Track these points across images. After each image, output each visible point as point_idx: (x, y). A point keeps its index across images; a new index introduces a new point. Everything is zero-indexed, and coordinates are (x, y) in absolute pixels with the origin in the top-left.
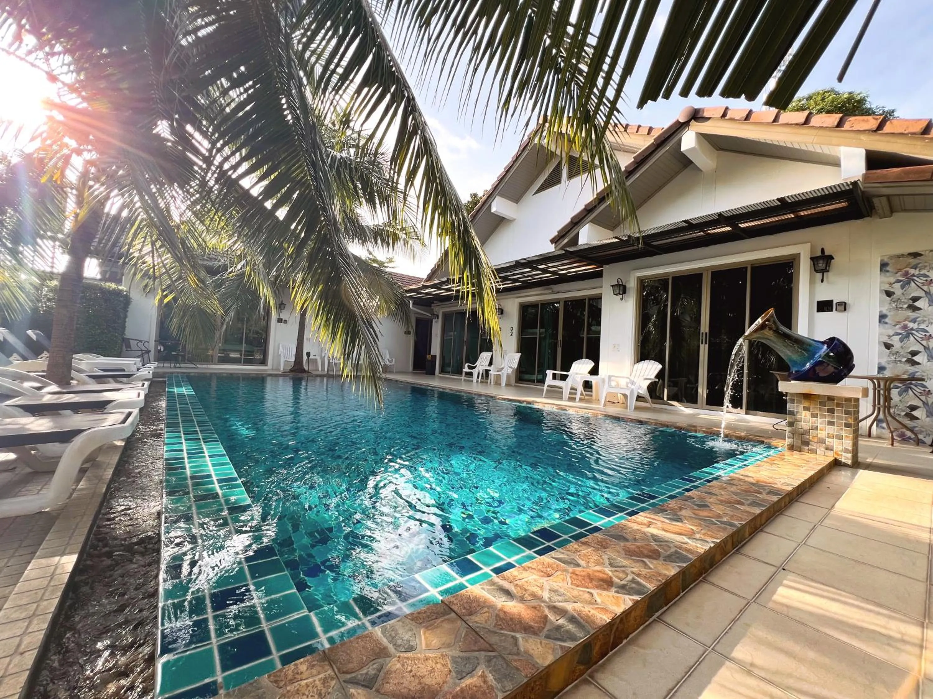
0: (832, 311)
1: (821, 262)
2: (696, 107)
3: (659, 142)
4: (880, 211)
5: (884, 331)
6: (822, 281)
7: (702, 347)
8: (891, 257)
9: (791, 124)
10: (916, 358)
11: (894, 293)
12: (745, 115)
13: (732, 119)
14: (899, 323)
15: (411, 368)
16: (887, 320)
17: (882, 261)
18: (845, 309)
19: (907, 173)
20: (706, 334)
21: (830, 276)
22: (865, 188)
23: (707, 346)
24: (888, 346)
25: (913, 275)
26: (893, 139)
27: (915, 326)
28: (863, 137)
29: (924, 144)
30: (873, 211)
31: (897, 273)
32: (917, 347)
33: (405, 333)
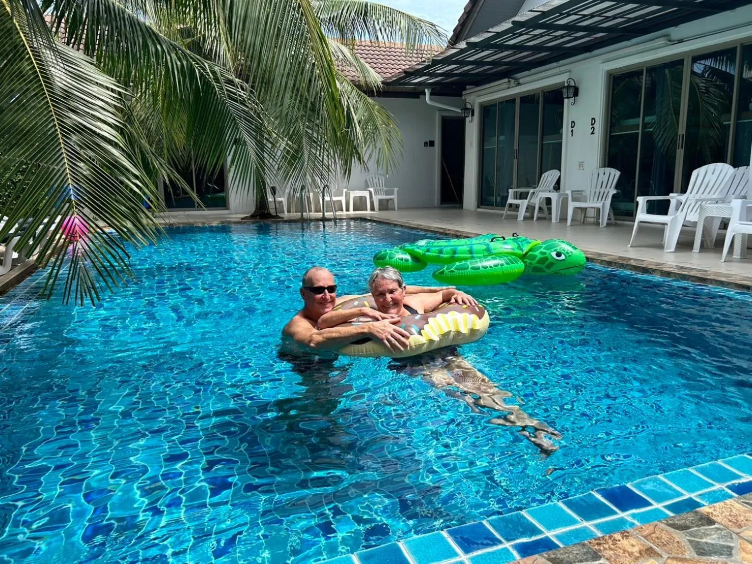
15: (437, 201)
33: (426, 144)
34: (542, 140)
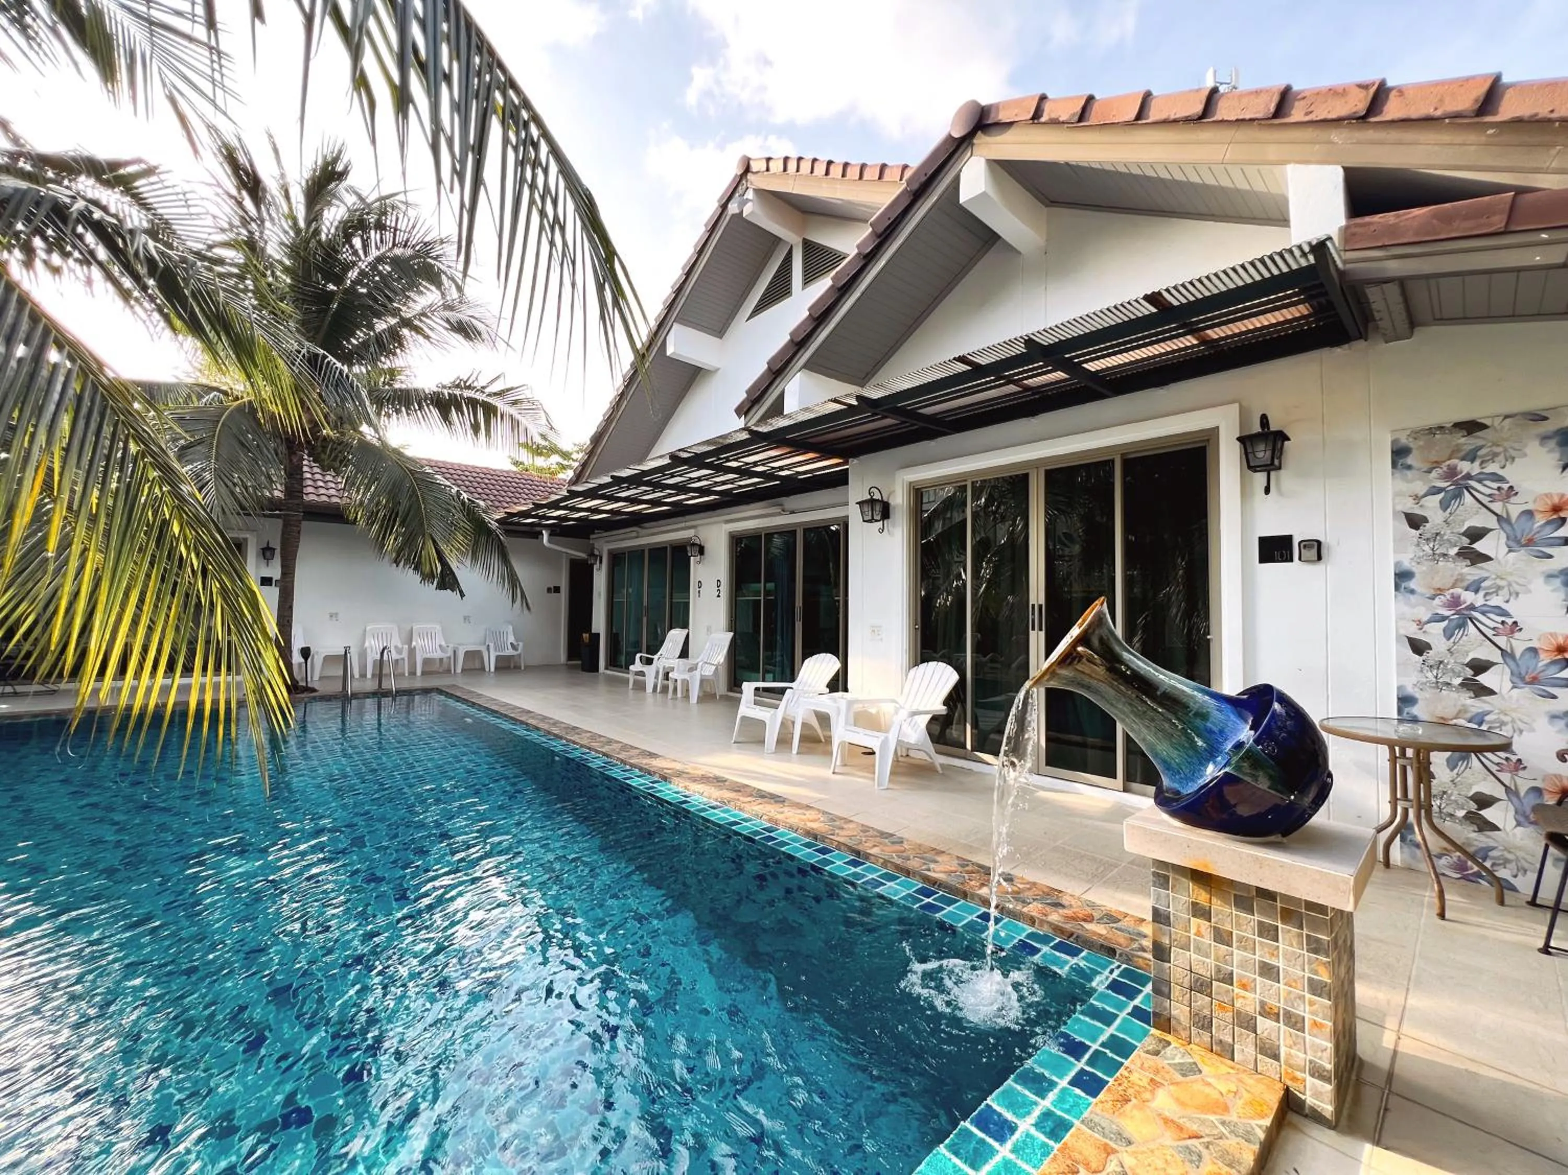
0: (1291, 560)
1: (1262, 447)
2: (984, 102)
3: (916, 186)
4: (1385, 324)
5: (1406, 609)
6: (1267, 490)
7: (1033, 635)
8: (1416, 434)
9: (1175, 121)
10: (1484, 679)
11: (1425, 520)
12: (1078, 109)
13: (1054, 122)
14: (1440, 591)
15: (563, 657)
16: (1412, 584)
17: (1394, 442)
18: (1319, 558)
19: (1447, 219)
20: (1040, 606)
21: (1284, 478)
22: (1345, 262)
23: (1042, 634)
24: (1418, 647)
25: (1468, 476)
26: (1409, 135)
27: (1478, 600)
28: (1337, 136)
29: (1483, 139)
30: (1371, 325)
31: (1429, 471)
32: (1486, 653)
33: (549, 590)
34: (671, 598)
